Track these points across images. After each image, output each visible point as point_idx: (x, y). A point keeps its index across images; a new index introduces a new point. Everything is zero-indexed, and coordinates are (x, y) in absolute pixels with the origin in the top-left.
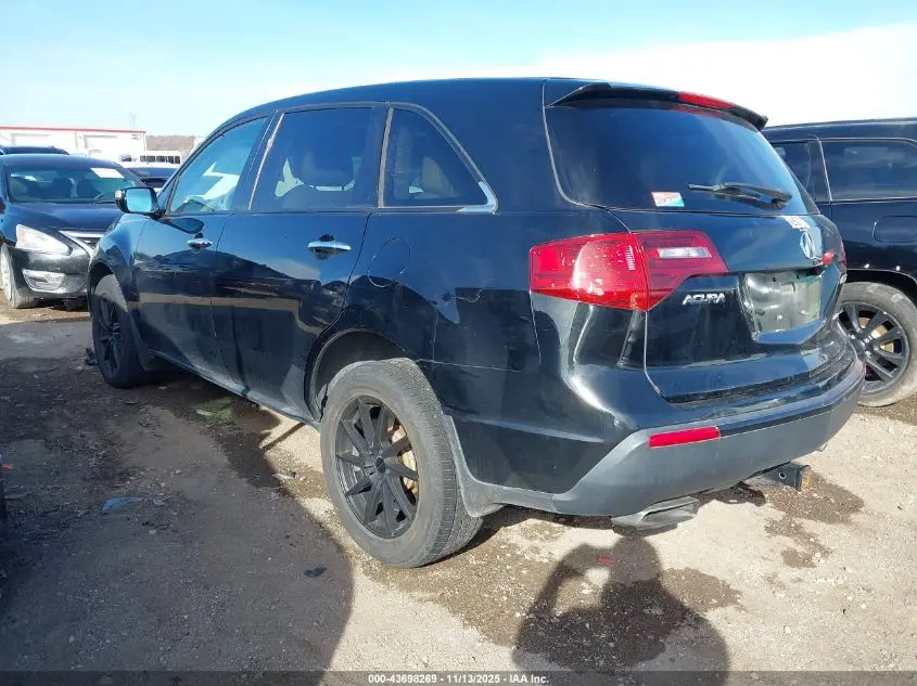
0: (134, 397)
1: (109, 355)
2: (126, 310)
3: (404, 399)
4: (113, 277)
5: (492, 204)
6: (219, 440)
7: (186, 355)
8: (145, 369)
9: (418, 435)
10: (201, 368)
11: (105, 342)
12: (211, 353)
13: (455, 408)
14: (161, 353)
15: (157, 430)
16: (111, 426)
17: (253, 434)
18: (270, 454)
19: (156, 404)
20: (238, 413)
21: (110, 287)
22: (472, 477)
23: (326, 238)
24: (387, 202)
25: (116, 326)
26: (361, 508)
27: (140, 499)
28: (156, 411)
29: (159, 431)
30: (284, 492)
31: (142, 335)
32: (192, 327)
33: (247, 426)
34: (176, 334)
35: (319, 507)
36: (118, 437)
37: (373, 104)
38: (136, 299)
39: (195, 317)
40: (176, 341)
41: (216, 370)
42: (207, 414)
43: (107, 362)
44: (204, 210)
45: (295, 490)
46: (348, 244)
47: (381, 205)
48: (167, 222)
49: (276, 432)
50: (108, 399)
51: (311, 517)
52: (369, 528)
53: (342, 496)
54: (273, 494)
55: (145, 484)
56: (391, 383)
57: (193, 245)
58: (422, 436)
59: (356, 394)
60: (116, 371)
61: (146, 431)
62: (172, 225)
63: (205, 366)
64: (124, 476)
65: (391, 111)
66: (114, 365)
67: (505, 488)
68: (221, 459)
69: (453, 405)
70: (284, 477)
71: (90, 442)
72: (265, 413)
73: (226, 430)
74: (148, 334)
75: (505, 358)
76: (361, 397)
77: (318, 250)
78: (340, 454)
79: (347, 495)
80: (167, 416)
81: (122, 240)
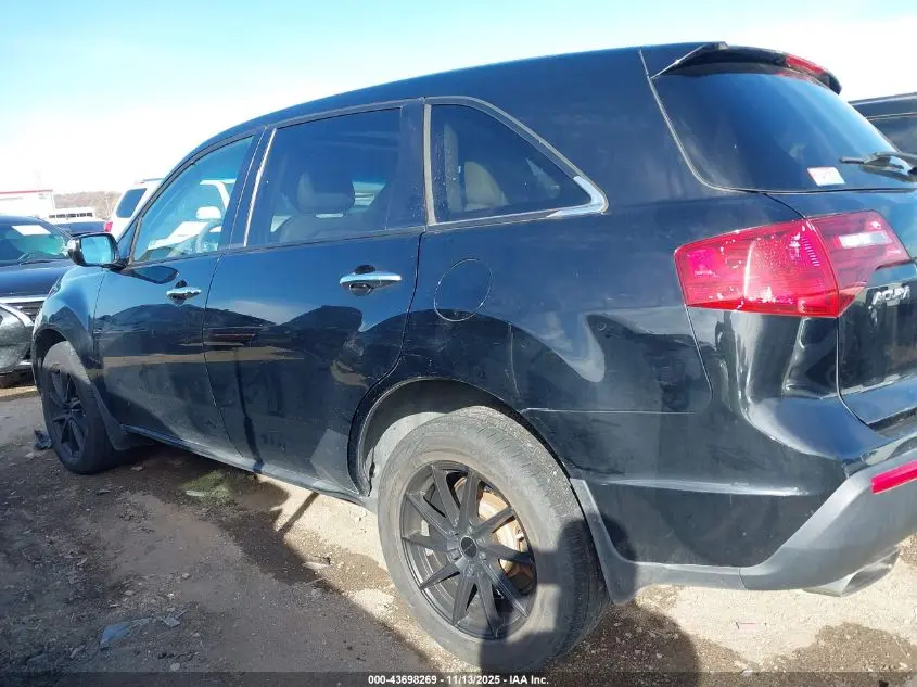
0: (106, 484)
1: (67, 436)
2: (88, 382)
3: (502, 461)
4: (67, 344)
5: (598, 203)
6: (225, 527)
7: (172, 427)
8: (116, 448)
9: (530, 507)
10: (195, 443)
11: (61, 421)
12: (209, 423)
13: (588, 469)
14: (135, 428)
15: (145, 523)
16: (85, 524)
17: (262, 513)
18: (290, 537)
19: (133, 491)
20: (234, 488)
21: (64, 357)
22: (621, 558)
23: (363, 269)
24: (439, 217)
25: (75, 402)
26: (444, 604)
27: (146, 621)
28: (137, 498)
29: (147, 523)
30: (325, 587)
31: (111, 410)
32: (181, 395)
33: (252, 504)
34: (157, 403)
35: (375, 601)
36: (97, 538)
37: (402, 103)
38: (100, 366)
39: (182, 380)
40: (158, 414)
41: (213, 443)
42: (200, 494)
43: (65, 445)
44: (172, 255)
45: (337, 582)
46: (397, 273)
47: (432, 221)
48: (133, 274)
49: (289, 508)
50: (72, 490)
51: (369, 617)
52: (459, 627)
53: (416, 589)
54: (314, 591)
55: (147, 600)
56: (480, 441)
57: (174, 296)
58: (537, 509)
59: (428, 459)
60: (79, 454)
61: (131, 525)
62: (139, 276)
63: (198, 441)
64: (118, 590)
65: (428, 109)
66: (75, 447)
67: (668, 566)
68: (234, 551)
69: (585, 466)
70: (317, 566)
71: (64, 548)
72: (266, 485)
73: (229, 514)
74: (121, 408)
75: (658, 396)
76: (436, 463)
77: (354, 284)
78: (407, 536)
79: (422, 587)
80: (152, 503)
81: (74, 300)
